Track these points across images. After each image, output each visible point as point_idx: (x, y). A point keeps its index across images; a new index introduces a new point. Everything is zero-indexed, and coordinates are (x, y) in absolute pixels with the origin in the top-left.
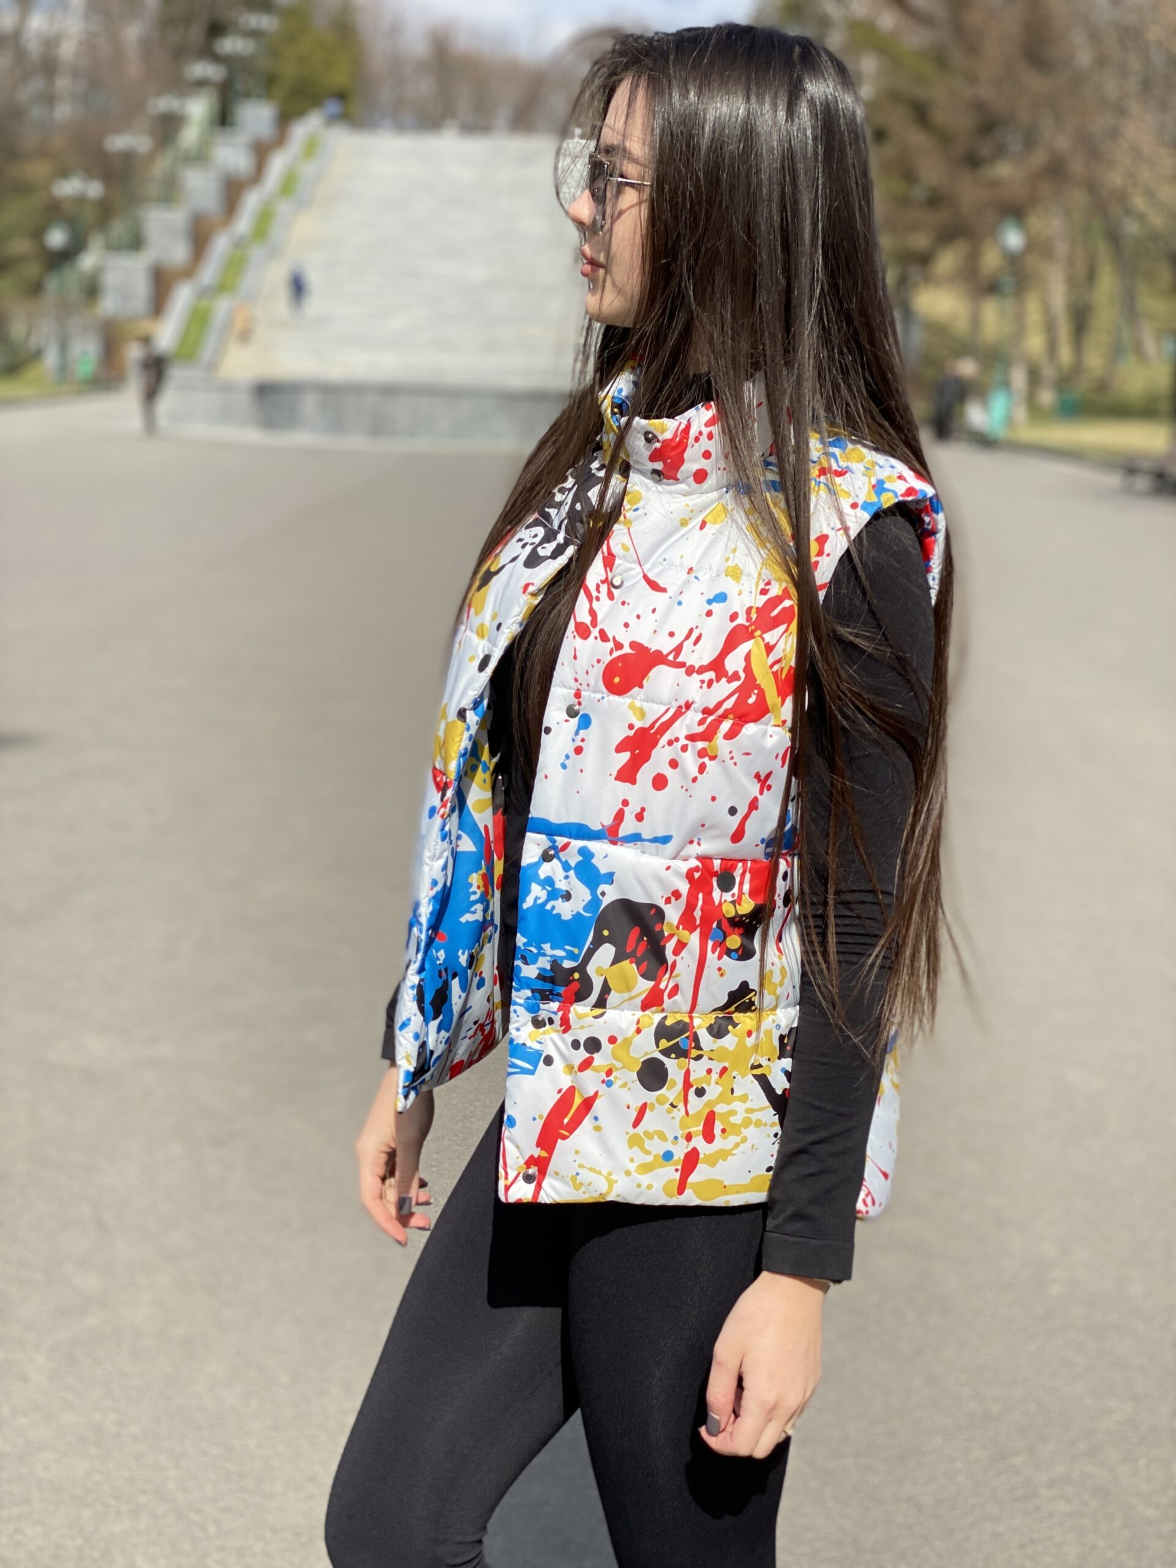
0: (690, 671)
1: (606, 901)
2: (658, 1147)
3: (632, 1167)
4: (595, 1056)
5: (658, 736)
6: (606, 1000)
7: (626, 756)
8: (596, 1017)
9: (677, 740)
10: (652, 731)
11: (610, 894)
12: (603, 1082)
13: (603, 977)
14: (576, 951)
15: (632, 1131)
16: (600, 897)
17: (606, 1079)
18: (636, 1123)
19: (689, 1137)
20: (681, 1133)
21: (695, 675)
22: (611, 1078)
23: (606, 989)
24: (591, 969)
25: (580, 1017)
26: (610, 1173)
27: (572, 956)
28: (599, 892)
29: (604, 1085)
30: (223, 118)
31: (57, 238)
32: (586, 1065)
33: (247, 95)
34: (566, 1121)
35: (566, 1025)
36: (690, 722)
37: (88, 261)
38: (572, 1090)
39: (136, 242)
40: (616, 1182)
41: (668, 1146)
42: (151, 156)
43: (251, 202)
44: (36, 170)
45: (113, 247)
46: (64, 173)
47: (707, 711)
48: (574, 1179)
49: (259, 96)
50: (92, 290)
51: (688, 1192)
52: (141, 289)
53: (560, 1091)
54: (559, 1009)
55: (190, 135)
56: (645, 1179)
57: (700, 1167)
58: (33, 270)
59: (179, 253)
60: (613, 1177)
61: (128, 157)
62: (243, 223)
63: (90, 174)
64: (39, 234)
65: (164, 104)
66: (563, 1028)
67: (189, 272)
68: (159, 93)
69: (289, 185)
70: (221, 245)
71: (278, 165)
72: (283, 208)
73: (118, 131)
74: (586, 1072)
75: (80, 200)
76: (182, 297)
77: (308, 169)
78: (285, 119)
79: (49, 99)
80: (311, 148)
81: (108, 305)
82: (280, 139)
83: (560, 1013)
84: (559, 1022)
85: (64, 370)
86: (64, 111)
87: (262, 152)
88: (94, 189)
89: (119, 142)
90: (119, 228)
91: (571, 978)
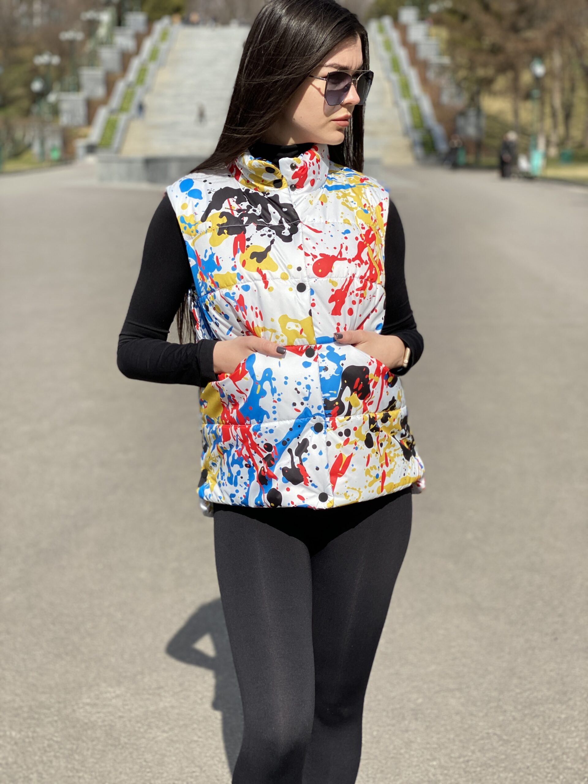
0: (350, 261)
1: (344, 368)
2: (374, 473)
3: (367, 484)
4: (349, 437)
5: (346, 292)
6: (351, 411)
7: (334, 303)
8: (348, 420)
9: (353, 292)
10: (343, 290)
11: (346, 364)
12: (354, 448)
13: (348, 402)
14: (335, 392)
15: (366, 468)
16: (342, 366)
17: (355, 447)
18: (367, 465)
19: (382, 466)
20: (379, 465)
21: (352, 262)
22: (357, 446)
23: (350, 407)
24: (343, 399)
25: (341, 422)
26: (359, 489)
27: (332, 395)
28: (341, 364)
29: (355, 449)
30: (119, 22)
31: (37, 86)
32: (347, 442)
33: (131, 10)
34: (340, 469)
35: (334, 426)
36: (357, 284)
37: (52, 98)
38: (341, 454)
39: (77, 87)
40: (362, 492)
41: (377, 472)
42: (83, 43)
43: (135, 64)
44: (25, 52)
45: (64, 90)
46: (40, 53)
47: (362, 278)
48: (345, 495)
49: (137, 10)
50: (55, 111)
51: (384, 490)
52: (81, 111)
53: (336, 456)
54: (330, 420)
55: (102, 32)
56: (371, 489)
57: (387, 478)
58: (25, 103)
59: (100, 92)
60: (361, 490)
61: (72, 42)
62: (131, 76)
63: (53, 53)
64: (27, 84)
65: (89, 15)
66: (333, 428)
67: (105, 101)
68: (87, 10)
69: (154, 55)
70: (121, 87)
71: (148, 45)
72: (152, 67)
73: (67, 30)
74: (347, 445)
75: (48, 66)
76: (102, 114)
77: (163, 47)
78: (151, 21)
79: (30, 15)
80: (164, 36)
81: (65, 120)
82: (149, 32)
83: (331, 422)
84: (331, 426)
85: (43, 154)
86: (37, 21)
87: (139, 38)
88: (56, 60)
89: (67, 36)
90: (69, 79)
91: (334, 405)
